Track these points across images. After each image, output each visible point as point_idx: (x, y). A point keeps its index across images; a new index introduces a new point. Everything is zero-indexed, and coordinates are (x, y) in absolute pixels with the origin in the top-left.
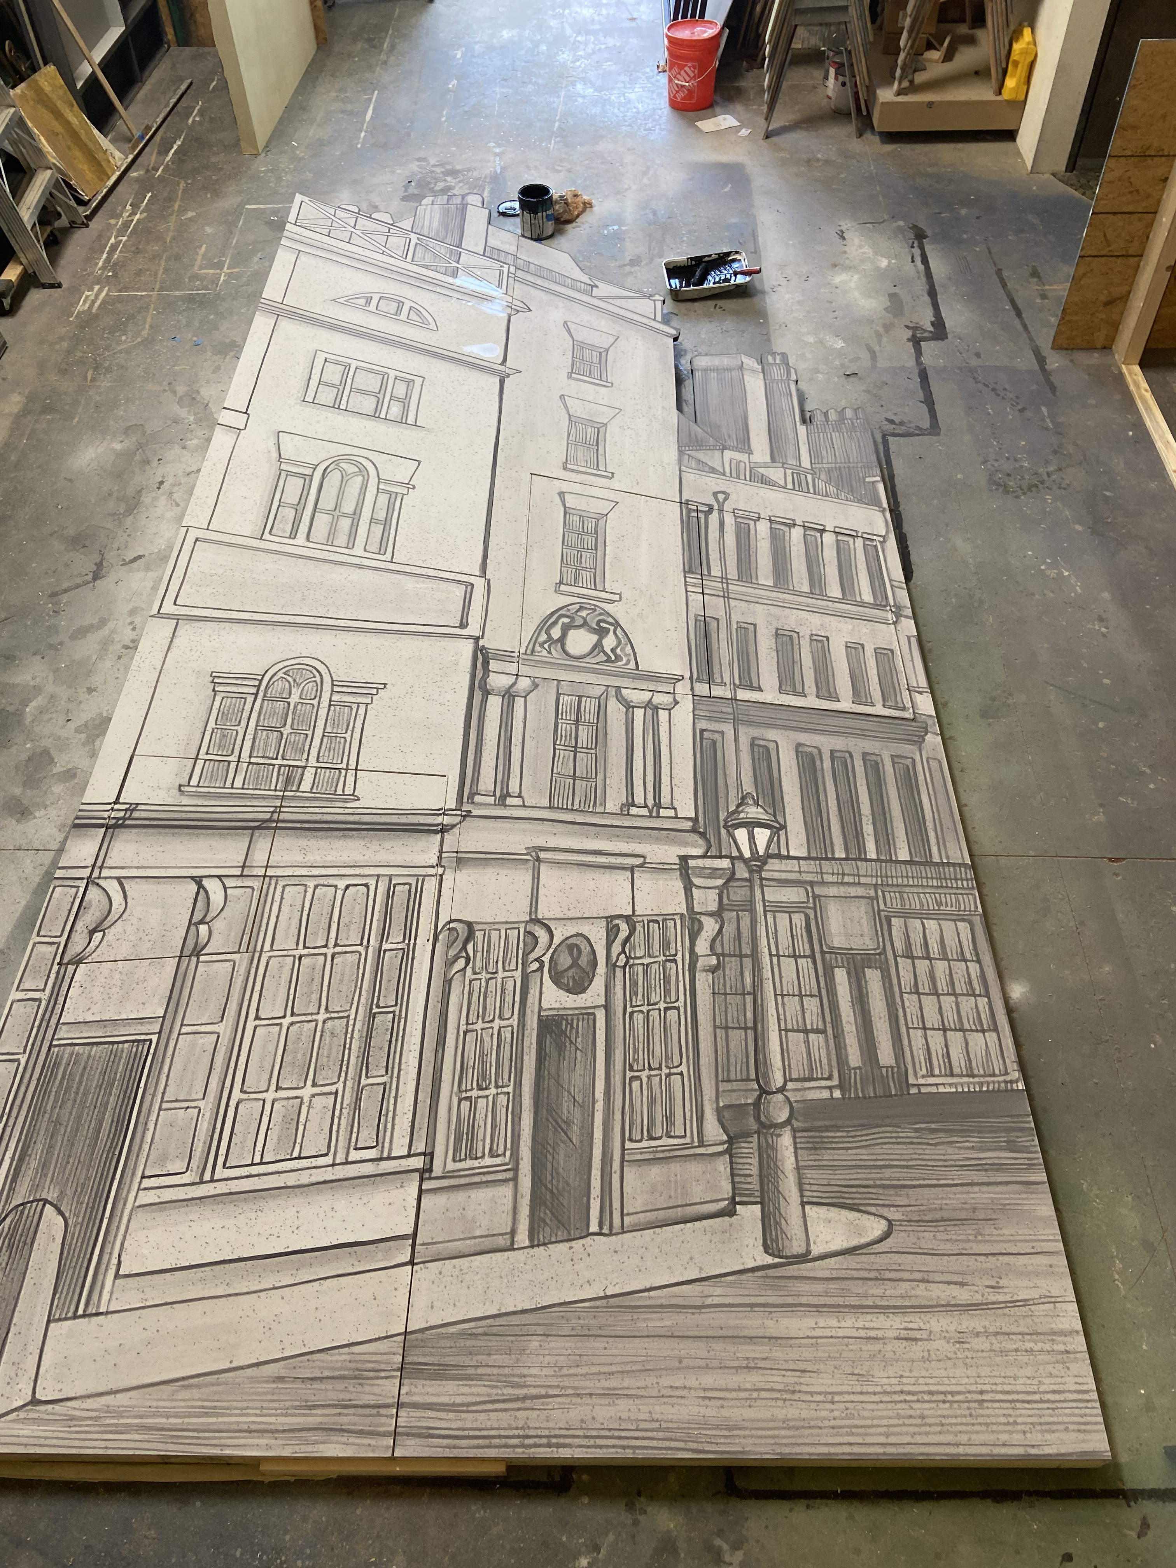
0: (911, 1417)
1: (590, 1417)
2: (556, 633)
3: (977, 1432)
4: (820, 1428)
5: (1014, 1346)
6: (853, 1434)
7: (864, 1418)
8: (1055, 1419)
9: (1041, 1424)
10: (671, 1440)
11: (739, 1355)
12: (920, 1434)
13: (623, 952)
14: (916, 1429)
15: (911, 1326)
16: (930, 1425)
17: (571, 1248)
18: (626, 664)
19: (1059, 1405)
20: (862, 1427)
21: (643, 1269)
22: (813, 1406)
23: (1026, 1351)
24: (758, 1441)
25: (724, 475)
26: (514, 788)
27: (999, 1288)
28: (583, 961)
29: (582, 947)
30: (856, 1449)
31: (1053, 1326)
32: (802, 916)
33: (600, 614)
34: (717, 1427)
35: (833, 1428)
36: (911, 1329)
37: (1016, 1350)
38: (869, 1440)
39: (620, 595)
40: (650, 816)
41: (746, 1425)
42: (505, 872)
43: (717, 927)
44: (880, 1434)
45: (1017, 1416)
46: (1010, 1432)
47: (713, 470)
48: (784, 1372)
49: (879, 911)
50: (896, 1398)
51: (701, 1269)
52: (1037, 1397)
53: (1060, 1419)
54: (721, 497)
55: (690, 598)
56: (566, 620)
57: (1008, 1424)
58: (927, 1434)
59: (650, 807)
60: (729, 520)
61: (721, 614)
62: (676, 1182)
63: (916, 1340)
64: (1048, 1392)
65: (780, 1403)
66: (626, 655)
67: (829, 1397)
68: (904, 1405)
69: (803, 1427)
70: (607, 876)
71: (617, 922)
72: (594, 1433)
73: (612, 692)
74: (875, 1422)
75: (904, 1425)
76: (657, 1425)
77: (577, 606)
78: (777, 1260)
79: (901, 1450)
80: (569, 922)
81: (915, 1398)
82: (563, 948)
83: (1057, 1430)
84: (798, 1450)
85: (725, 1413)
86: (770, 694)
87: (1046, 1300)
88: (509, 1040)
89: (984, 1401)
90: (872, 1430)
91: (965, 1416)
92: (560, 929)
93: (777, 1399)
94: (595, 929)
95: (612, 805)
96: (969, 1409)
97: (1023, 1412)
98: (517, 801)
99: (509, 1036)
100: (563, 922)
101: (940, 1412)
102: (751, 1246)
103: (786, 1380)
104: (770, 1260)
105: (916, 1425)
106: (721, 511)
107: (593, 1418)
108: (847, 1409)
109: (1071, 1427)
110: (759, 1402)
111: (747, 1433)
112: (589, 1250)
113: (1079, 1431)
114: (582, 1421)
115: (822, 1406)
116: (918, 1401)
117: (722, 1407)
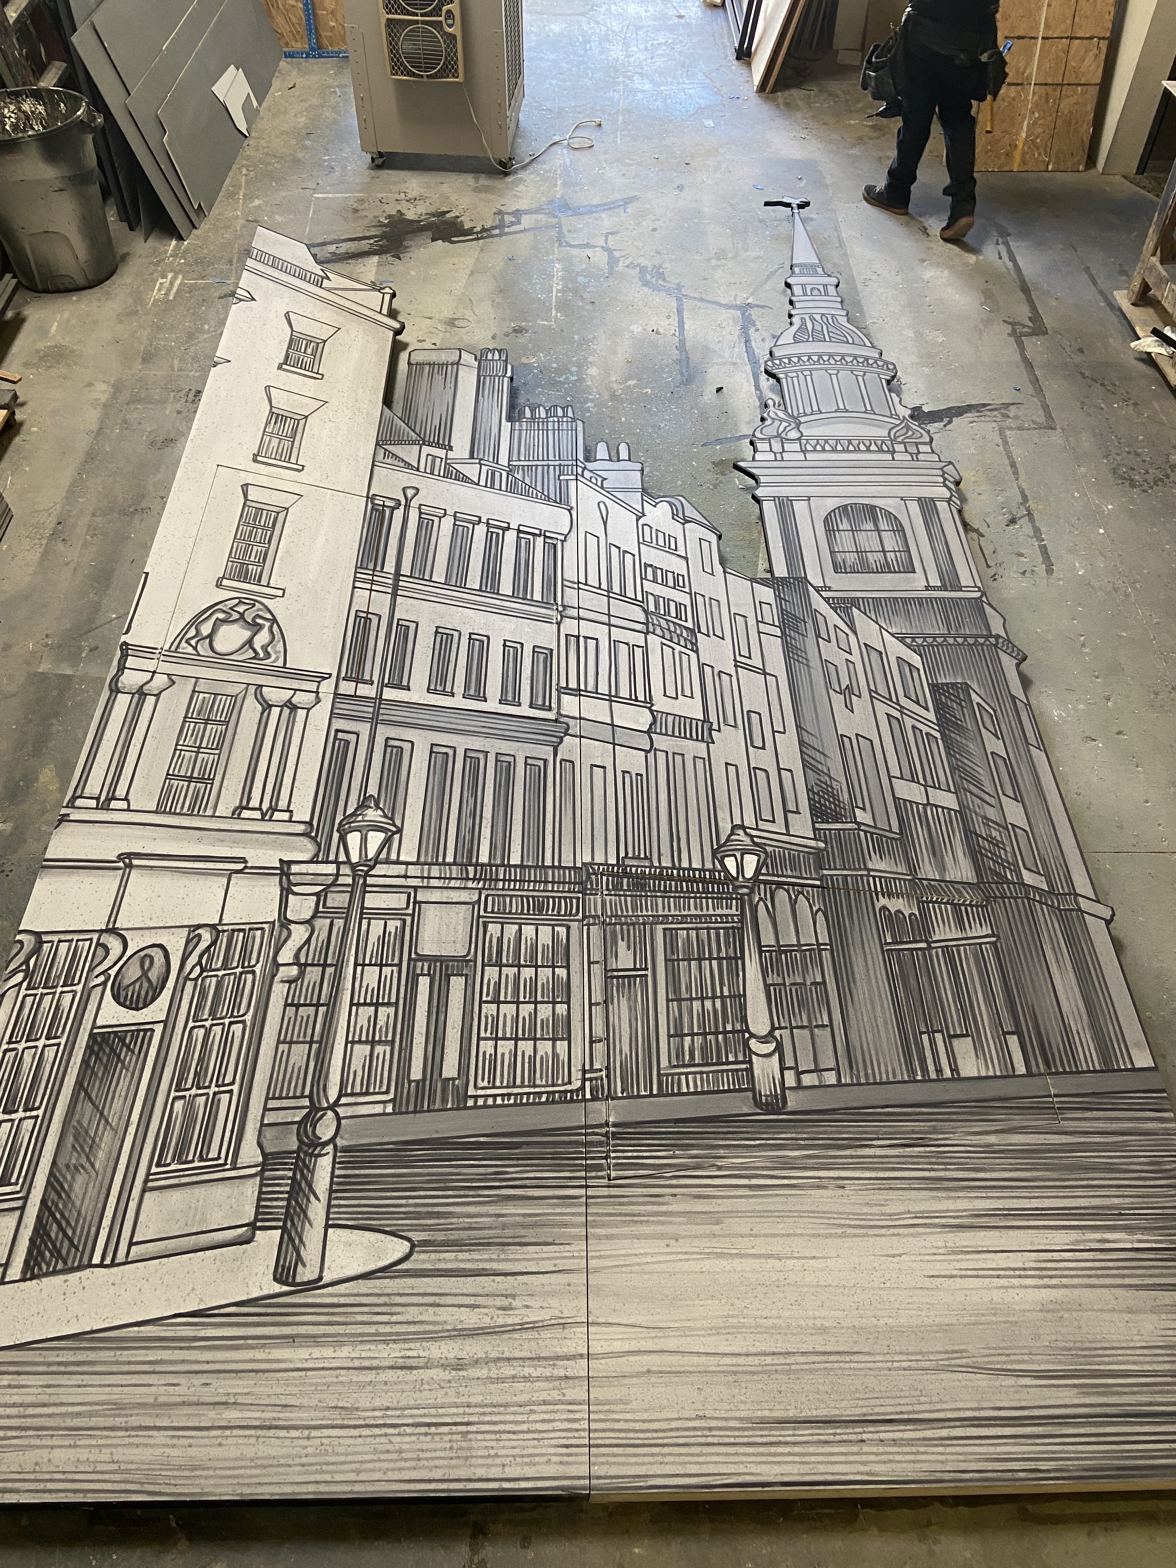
0: (388, 1451)
1: (45, 1460)
2: (206, 629)
3: (456, 1467)
4: (289, 1466)
5: (513, 1372)
6: (322, 1472)
7: (338, 1454)
8: (538, 1451)
9: (522, 1456)
10: (128, 1482)
11: (220, 1391)
12: (393, 1470)
13: (199, 963)
14: (391, 1465)
15: (410, 1353)
16: (406, 1460)
17: (66, 1281)
18: (274, 661)
19: (545, 1435)
20: (333, 1464)
21: (139, 1302)
22: (287, 1442)
23: (524, 1377)
24: (219, 1481)
25: (418, 470)
26: (121, 792)
27: (511, 1309)
28: (153, 975)
29: (156, 959)
30: (322, 1488)
31: (558, 1349)
32: (398, 923)
33: (259, 610)
34: (180, 1468)
35: (303, 1465)
36: (409, 1357)
37: (514, 1377)
38: (338, 1477)
39: (284, 590)
40: (263, 819)
41: (210, 1464)
42: (91, 879)
43: (307, 935)
44: (352, 1471)
45: (500, 1448)
46: (488, 1466)
47: (408, 465)
48: (264, 1408)
49: (479, 916)
50: (377, 1431)
51: (201, 1300)
52: (524, 1427)
53: (544, 1451)
54: (410, 493)
55: (356, 594)
56: (221, 616)
57: (489, 1456)
58: (401, 1469)
59: (265, 810)
60: (414, 515)
61: (385, 613)
62: (196, 1209)
63: (411, 1368)
64: (536, 1422)
65: (253, 1441)
66: (276, 652)
67: (306, 1432)
68: (383, 1440)
69: (271, 1466)
70: (201, 882)
71: (200, 931)
72: (47, 1476)
73: (252, 689)
74: (349, 1458)
75: (379, 1460)
76: (115, 1467)
77: (237, 601)
78: (286, 1288)
79: (370, 1488)
80: (147, 931)
81: (396, 1431)
82: (136, 960)
83: (538, 1463)
84: (260, 1490)
85: (191, 1452)
86: (418, 694)
87: (556, 1322)
88: (51, 1060)
89: (468, 1432)
90: (342, 1467)
91: (445, 1449)
92: (137, 940)
93: (251, 1436)
94: (173, 939)
95: (224, 809)
96: (450, 1441)
97: (508, 1443)
98: (123, 805)
99: (52, 1055)
100: (141, 932)
101: (419, 1446)
102: (260, 1273)
103: (264, 1415)
104: (278, 1288)
105: (391, 1460)
106: (407, 506)
107: (49, 1461)
108: (322, 1445)
109: (554, 1459)
110: (231, 1441)
111: (211, 1473)
112: (85, 1283)
113: (561, 1463)
114: (37, 1464)
115: (296, 1442)
116: (399, 1434)
117: (190, 1446)
